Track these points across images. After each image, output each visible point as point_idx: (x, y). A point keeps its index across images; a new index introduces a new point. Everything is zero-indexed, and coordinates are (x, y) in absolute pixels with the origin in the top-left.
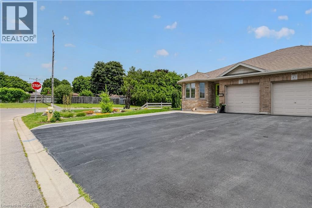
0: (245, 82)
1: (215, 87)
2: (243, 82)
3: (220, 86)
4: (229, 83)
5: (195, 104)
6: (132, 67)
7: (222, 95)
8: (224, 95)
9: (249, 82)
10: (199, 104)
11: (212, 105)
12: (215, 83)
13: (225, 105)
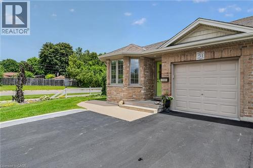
0: (209, 56)
1: (156, 67)
2: (205, 57)
3: (163, 64)
4: (177, 59)
5: (123, 93)
6: (79, 48)
7: (166, 80)
8: (170, 81)
9: (217, 55)
10: (129, 93)
11: (151, 96)
12: (156, 60)
13: (172, 99)
